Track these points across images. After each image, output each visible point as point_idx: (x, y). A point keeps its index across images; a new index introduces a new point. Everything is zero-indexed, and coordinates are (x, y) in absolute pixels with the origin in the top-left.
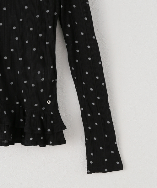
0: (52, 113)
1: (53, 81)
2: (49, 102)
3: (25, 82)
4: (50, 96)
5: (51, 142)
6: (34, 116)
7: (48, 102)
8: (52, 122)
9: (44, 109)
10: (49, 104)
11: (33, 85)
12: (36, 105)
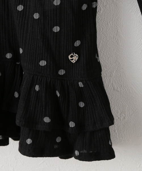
0: (81, 84)
1: (84, 7)
2: (74, 58)
3: (20, 8)
4: (77, 43)
5: (77, 153)
6: (37, 88)
7: (72, 56)
8: (82, 105)
9: (62, 72)
10: (73, 61)
11: (36, 16)
12: (43, 63)
